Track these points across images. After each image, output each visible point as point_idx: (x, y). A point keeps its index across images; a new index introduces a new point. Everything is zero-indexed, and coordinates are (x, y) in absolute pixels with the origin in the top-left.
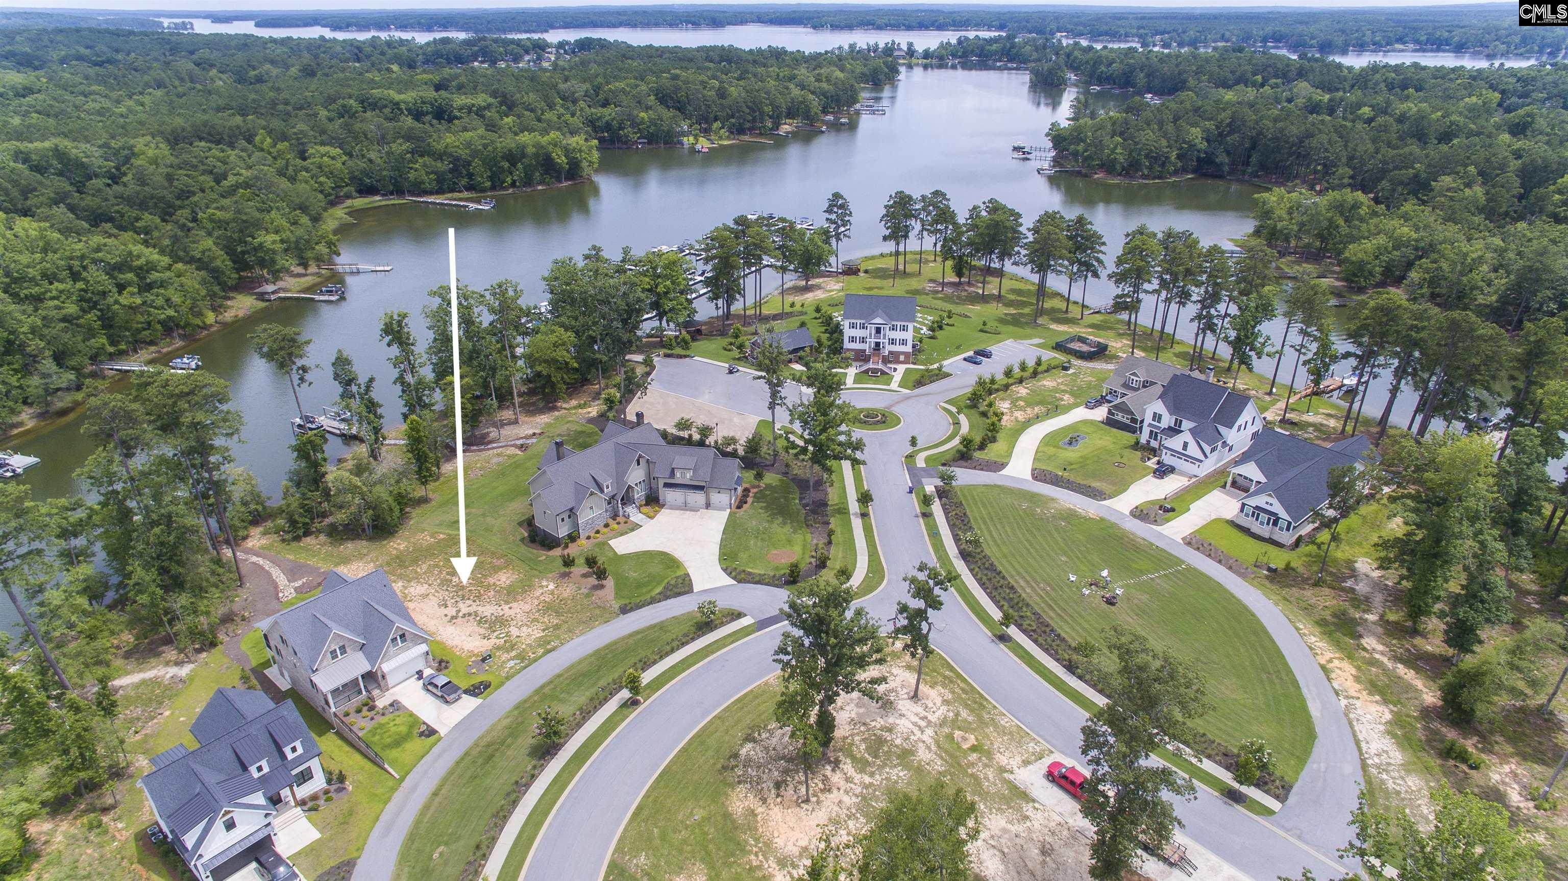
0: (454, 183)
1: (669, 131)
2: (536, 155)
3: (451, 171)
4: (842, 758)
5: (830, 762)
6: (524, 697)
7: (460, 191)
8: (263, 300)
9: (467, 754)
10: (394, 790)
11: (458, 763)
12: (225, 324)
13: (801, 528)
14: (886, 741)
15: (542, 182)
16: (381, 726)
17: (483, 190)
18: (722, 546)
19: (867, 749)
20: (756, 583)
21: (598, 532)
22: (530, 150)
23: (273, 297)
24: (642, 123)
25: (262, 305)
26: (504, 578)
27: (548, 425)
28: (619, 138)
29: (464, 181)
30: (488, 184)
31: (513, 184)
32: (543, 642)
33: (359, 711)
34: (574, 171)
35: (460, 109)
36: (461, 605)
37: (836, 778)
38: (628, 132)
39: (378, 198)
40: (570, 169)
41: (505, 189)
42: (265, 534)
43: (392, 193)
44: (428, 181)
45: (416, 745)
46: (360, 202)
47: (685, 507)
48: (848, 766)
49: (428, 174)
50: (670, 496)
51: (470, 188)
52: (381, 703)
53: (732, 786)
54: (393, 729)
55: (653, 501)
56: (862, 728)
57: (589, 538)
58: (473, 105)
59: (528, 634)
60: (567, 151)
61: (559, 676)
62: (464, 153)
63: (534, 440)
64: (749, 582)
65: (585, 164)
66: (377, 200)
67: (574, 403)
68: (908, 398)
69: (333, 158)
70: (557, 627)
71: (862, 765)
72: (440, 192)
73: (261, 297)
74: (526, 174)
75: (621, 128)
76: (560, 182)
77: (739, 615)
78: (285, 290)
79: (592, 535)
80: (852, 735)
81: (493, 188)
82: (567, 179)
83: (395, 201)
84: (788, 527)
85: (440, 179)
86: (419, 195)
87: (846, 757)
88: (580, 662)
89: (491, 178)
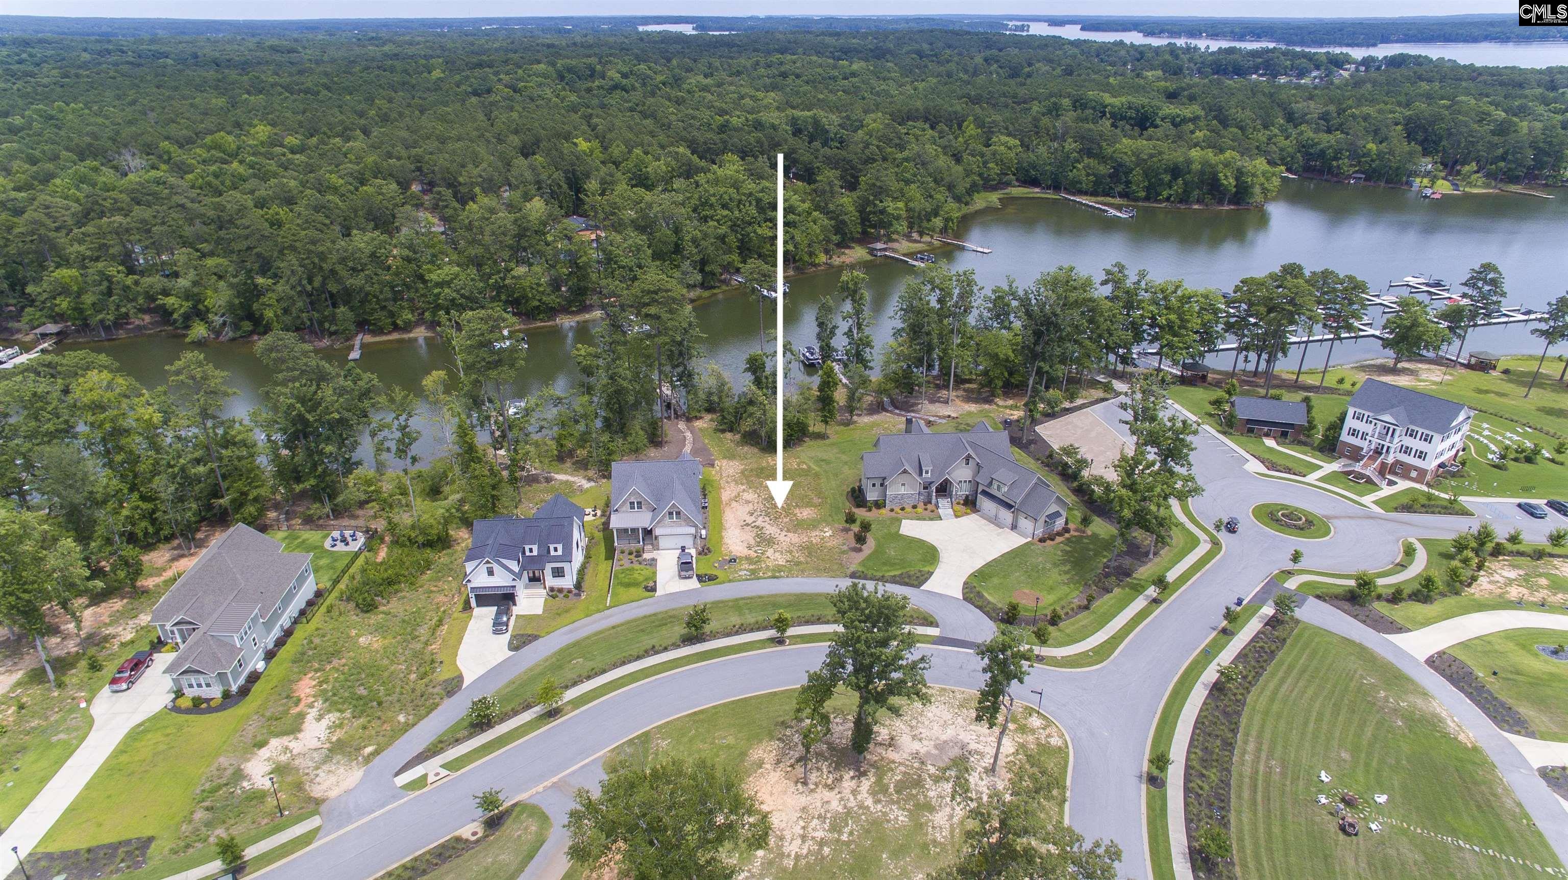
0: (1111, 188)
1: (1398, 168)
2: (1202, 173)
3: (1110, 176)
4: (870, 774)
5: (858, 770)
6: (724, 599)
7: (1113, 197)
8: (872, 255)
9: (655, 615)
10: (599, 611)
11: (645, 617)
12: (830, 266)
13: (1078, 582)
14: (923, 786)
15: (1198, 202)
16: (633, 569)
17: (1137, 199)
18: (988, 565)
19: (898, 781)
20: (976, 607)
21: (903, 509)
22: (1196, 167)
23: (879, 254)
24: (1367, 154)
25: (869, 257)
26: (806, 513)
27: (970, 413)
28: (1330, 170)
29: (1120, 188)
30: (1143, 194)
31: (1168, 199)
32: (779, 569)
33: (630, 554)
34: (1241, 195)
35: (1163, 120)
36: (760, 519)
37: (848, 784)
38: (1345, 164)
39: (1037, 190)
40: (1236, 193)
41: (1160, 202)
42: (711, 420)
43: (1049, 188)
44: (1086, 182)
45: (639, 592)
46: (1017, 191)
47: (995, 521)
48: (866, 784)
49: (1088, 175)
50: (986, 504)
51: (1122, 195)
52: (647, 556)
53: (772, 738)
54: (636, 576)
55: (970, 504)
56: (916, 765)
57: (892, 510)
58: (1178, 116)
59: (775, 557)
60: (1240, 174)
61: (760, 597)
62: (1128, 160)
63: (944, 421)
64: (973, 604)
65: (1257, 190)
66: (1036, 192)
67: (1010, 402)
68: (1372, 517)
69: (1010, 148)
70: (798, 564)
71: (880, 789)
72: (1094, 194)
73: (872, 252)
74: (1185, 191)
75: (1336, 158)
76: (1223, 205)
77: (932, 623)
78: (894, 250)
79: (897, 509)
80: (900, 764)
81: (1147, 199)
82: (1230, 203)
83: (1050, 195)
84: (1065, 578)
85: (1097, 183)
86: (1074, 194)
87: (875, 774)
88: (783, 596)
89: (1148, 189)
